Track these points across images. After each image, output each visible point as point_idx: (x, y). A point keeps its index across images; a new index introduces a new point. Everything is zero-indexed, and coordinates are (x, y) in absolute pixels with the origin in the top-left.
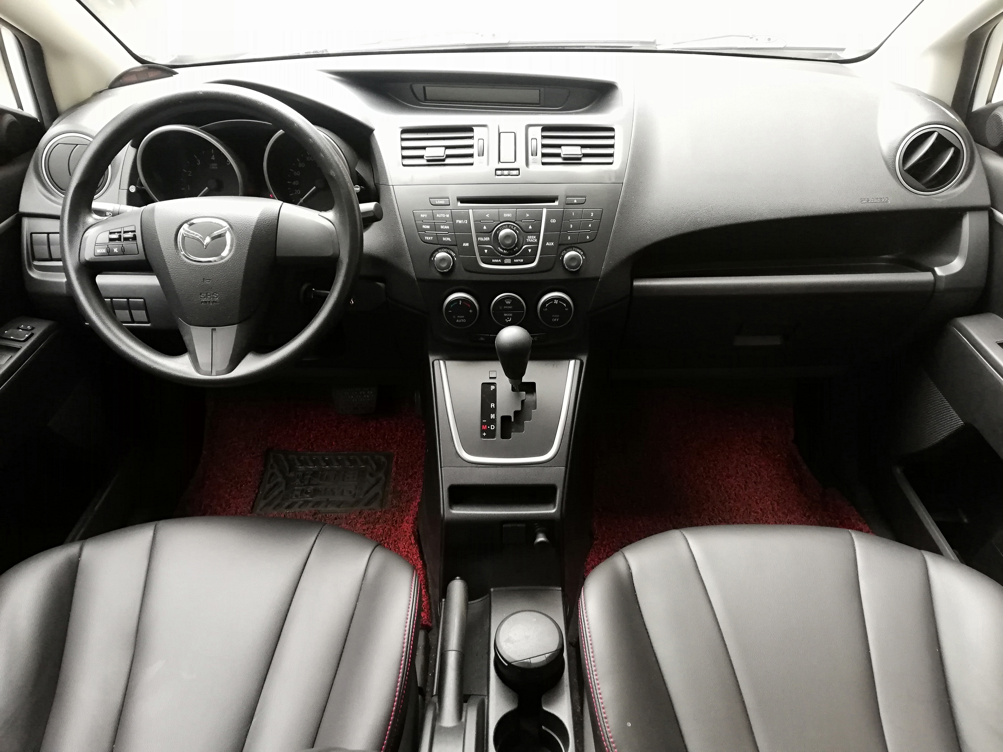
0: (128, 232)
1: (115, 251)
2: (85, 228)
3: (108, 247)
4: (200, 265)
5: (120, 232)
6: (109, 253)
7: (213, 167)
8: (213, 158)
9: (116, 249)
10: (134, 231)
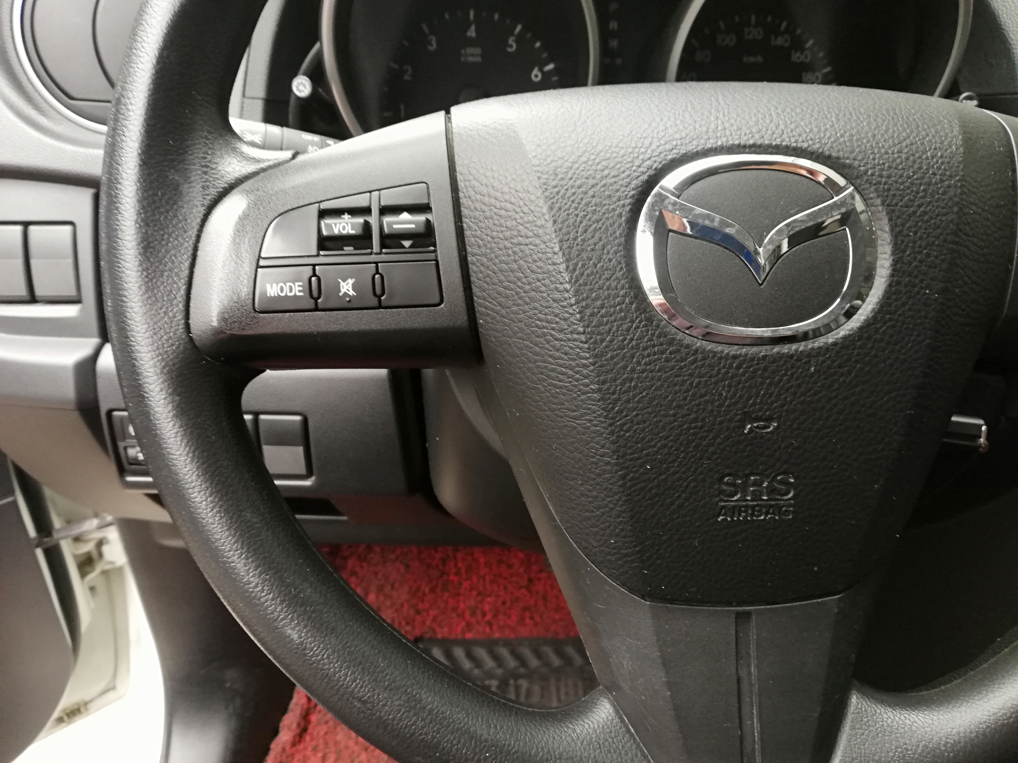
0: (396, 210)
1: (343, 291)
2: (213, 192)
3: (314, 275)
4: (735, 357)
5: (366, 211)
6: (316, 300)
7: (471, 59)
8: (472, 33)
9: (351, 281)
10: (424, 208)
